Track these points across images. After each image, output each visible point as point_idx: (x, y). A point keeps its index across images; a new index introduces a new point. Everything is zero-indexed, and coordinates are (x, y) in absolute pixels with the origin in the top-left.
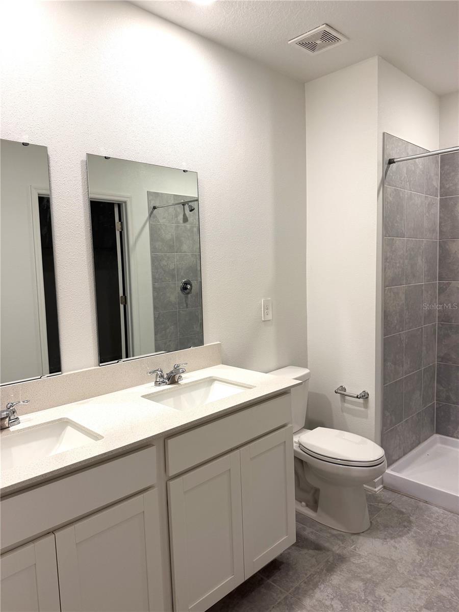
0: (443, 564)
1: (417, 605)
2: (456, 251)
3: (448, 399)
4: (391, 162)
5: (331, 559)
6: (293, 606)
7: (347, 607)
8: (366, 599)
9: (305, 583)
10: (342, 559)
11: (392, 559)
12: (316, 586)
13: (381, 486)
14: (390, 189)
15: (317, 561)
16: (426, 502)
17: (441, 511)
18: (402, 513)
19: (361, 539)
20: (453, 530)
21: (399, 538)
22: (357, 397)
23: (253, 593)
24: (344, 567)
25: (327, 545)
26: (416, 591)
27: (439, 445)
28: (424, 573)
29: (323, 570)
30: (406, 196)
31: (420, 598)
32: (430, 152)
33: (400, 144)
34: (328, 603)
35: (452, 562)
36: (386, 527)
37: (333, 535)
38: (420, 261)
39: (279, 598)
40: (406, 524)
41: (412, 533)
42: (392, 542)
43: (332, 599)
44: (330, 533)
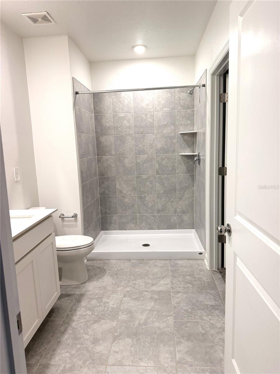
0: (124, 280)
1: (121, 297)
2: (104, 142)
3: (106, 213)
4: (77, 93)
5: (77, 297)
6: (69, 322)
7: (94, 311)
8: (100, 305)
9: (70, 311)
10: (82, 295)
11: (103, 286)
12: (76, 310)
13: (86, 260)
14: (77, 107)
15: (71, 301)
16: (108, 260)
17: (115, 261)
18: (99, 267)
19: (87, 284)
20: (122, 266)
21: (103, 278)
22: (72, 217)
23: (46, 327)
24: (85, 297)
25: (72, 293)
26: (118, 293)
27: (104, 236)
28: (118, 286)
29: (76, 303)
30: (83, 112)
31: (120, 295)
32: (90, 91)
33: (79, 85)
34: (84, 314)
35: (127, 277)
36: (95, 275)
37: (73, 288)
38: (90, 146)
39: (61, 323)
40: (103, 271)
41: (107, 274)
42: (101, 280)
43: (86, 312)
44: (71, 287)
